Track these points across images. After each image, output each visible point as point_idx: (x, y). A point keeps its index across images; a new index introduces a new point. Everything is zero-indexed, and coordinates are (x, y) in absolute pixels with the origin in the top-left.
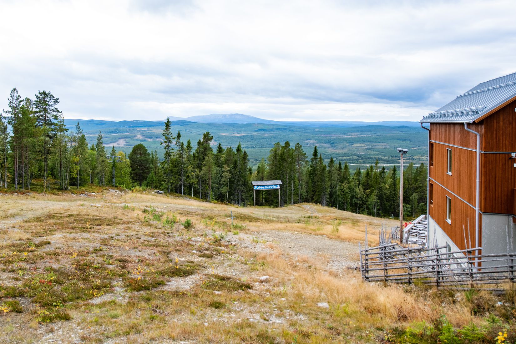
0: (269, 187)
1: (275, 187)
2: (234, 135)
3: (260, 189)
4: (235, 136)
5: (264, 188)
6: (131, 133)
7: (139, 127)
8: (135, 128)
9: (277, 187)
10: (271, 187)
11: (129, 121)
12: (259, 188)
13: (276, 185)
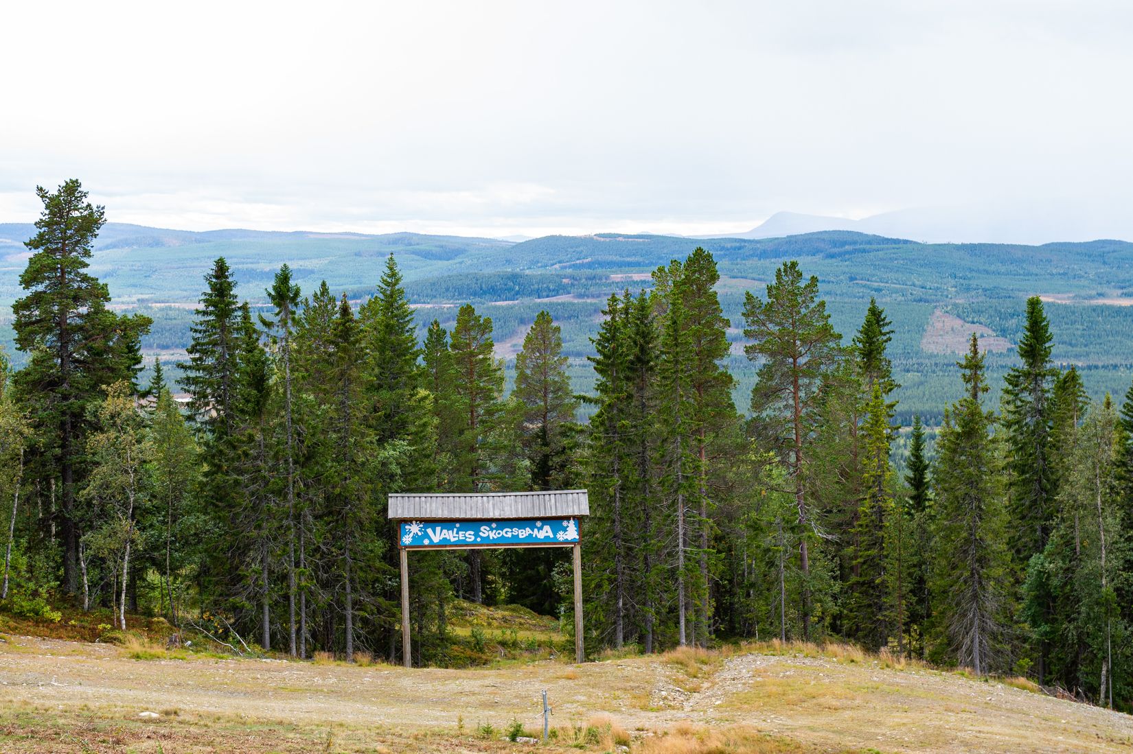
0: (507, 533)
1: (544, 533)
2: (1101, 302)
3: (444, 543)
4: (1109, 307)
5: (469, 536)
6: (581, 296)
7: (620, 265)
8: (599, 271)
9: (561, 536)
10: (523, 533)
11: (574, 238)
12: (437, 536)
13: (556, 521)
